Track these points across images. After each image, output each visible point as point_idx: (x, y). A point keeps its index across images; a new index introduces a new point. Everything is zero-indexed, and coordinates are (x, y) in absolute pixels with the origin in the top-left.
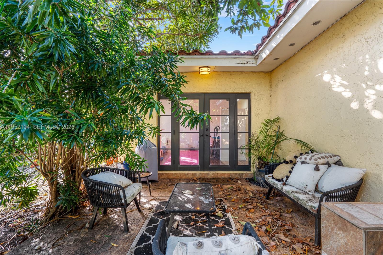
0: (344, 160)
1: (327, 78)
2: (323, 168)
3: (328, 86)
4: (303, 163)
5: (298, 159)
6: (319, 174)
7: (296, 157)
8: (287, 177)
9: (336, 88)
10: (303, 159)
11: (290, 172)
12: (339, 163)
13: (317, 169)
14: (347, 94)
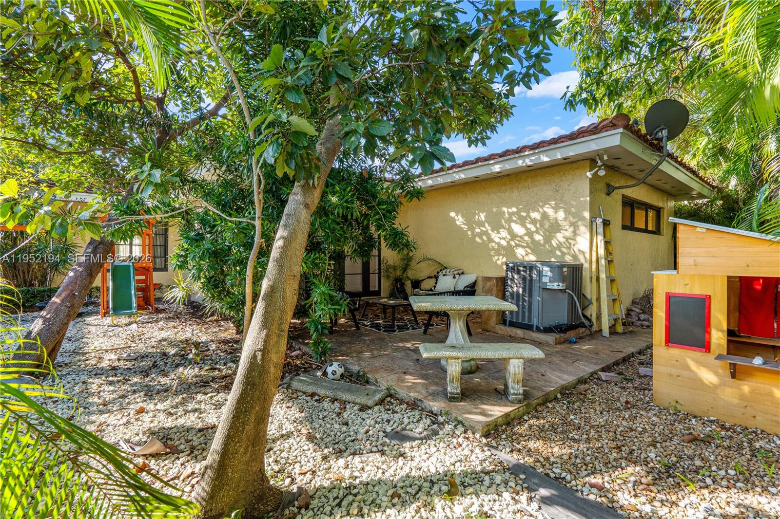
0: (465, 270)
1: (453, 214)
2: (457, 276)
3: (453, 220)
4: (444, 275)
5: (440, 273)
6: (455, 280)
7: (438, 273)
8: (435, 287)
9: (458, 223)
10: (444, 273)
11: (436, 283)
12: (463, 273)
13: (454, 277)
14: (465, 227)
